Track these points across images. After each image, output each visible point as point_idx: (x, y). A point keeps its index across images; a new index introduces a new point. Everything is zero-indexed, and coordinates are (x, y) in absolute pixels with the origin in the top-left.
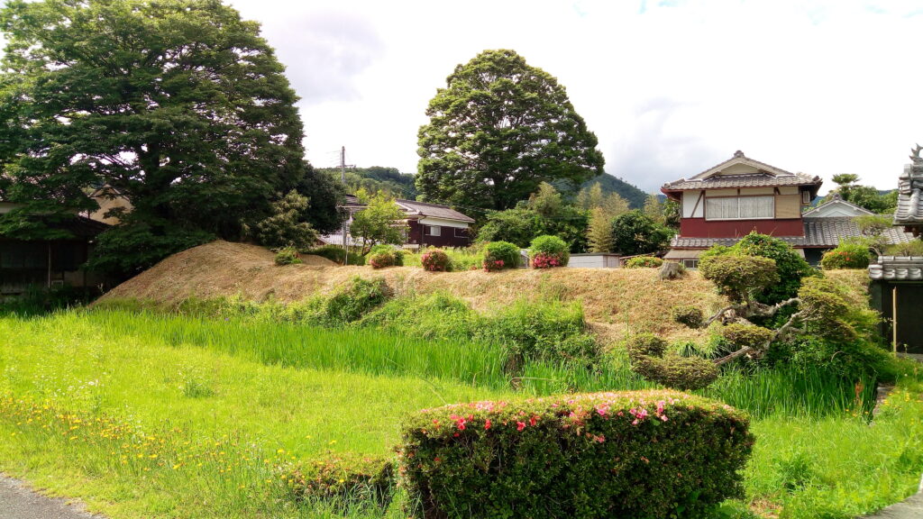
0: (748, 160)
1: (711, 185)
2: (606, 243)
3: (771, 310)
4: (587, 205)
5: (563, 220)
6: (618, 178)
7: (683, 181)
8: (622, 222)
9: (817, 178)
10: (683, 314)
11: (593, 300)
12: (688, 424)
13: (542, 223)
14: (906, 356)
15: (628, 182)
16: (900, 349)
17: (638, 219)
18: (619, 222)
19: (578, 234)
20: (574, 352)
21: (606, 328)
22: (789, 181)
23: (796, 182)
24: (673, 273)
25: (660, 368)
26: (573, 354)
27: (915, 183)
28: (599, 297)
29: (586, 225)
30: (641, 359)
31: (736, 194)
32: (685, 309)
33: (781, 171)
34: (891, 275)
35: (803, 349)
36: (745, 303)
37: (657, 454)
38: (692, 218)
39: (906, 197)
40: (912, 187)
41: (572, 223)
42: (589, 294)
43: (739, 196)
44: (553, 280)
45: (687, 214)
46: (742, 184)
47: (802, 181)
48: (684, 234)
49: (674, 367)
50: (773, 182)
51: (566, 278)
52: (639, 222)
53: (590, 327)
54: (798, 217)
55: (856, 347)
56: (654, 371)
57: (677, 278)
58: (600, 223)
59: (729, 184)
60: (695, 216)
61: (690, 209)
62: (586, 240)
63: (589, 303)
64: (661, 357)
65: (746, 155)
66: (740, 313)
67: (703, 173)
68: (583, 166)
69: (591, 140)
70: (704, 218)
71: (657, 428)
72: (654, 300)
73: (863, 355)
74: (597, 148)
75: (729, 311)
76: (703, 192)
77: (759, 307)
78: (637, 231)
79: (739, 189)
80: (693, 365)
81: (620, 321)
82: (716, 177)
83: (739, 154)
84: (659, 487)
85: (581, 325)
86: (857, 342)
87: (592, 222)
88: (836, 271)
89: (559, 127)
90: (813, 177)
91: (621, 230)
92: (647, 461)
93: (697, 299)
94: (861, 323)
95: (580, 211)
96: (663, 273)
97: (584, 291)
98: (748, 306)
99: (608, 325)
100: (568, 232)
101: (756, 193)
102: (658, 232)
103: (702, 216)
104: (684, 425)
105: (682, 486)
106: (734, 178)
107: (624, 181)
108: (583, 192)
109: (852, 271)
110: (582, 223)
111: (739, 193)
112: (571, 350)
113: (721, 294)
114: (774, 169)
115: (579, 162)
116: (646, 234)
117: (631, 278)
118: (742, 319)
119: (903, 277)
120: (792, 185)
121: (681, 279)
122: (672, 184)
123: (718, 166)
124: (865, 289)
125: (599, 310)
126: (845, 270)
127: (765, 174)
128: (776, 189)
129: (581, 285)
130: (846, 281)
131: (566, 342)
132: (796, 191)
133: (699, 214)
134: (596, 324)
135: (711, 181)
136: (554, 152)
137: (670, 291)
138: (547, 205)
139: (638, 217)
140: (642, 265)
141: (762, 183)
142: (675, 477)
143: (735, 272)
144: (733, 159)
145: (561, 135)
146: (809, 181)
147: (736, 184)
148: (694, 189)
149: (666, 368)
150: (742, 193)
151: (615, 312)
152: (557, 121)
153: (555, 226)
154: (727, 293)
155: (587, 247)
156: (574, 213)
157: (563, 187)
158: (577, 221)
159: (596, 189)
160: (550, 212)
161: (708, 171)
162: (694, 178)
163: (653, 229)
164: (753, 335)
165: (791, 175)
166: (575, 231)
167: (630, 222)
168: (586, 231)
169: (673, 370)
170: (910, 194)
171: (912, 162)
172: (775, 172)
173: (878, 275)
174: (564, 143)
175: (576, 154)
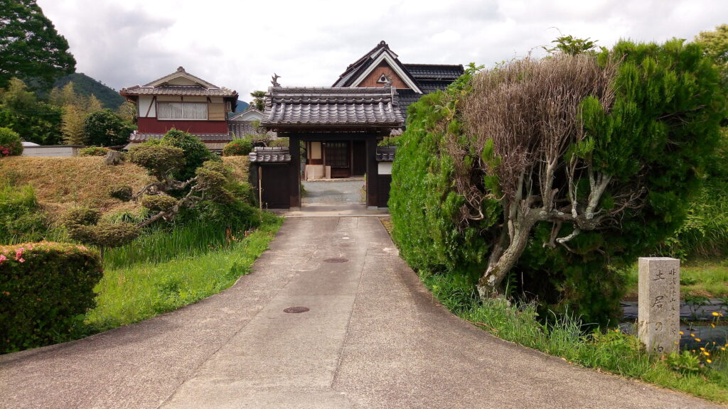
0: (188, 74)
1: (160, 92)
2: (80, 136)
3: (183, 185)
4: (60, 103)
5: (36, 115)
6: (97, 80)
7: (138, 87)
8: (94, 119)
9: (235, 92)
10: (115, 191)
11: (46, 184)
12: (45, 263)
13: (13, 117)
14: (267, 210)
15: (107, 85)
16: (264, 206)
17: (108, 117)
18: (91, 118)
19: (52, 128)
20: (25, 229)
21: (57, 207)
22: (217, 94)
23: (221, 94)
24: (116, 160)
25: (92, 233)
26: (25, 231)
27: (274, 99)
28: (52, 181)
29: (60, 121)
30: (75, 227)
31: (180, 100)
32: (117, 187)
33: (210, 85)
34: (261, 159)
35: (206, 210)
36: (164, 181)
37: (16, 287)
38: (146, 118)
39: (268, 108)
40: (273, 102)
41: (45, 118)
42: (43, 179)
43: (182, 102)
44: (6, 167)
45: (143, 114)
46: (184, 93)
47: (225, 94)
48: (141, 131)
49: (103, 231)
50: (207, 93)
51: (19, 166)
52: (109, 119)
53: (42, 207)
54: (224, 120)
55: (235, 207)
56: (85, 236)
57: (120, 164)
58: (73, 118)
59: (175, 92)
60: (149, 116)
61: (146, 110)
62: (61, 134)
63: (42, 187)
64: (96, 225)
65: (186, 71)
66: (161, 188)
67: (154, 82)
68: (56, 66)
69: (62, 44)
70: (156, 118)
71: (15, 268)
72: (100, 181)
73: (238, 211)
74: (68, 51)
75: (152, 187)
76: (155, 97)
77: (175, 183)
78: (108, 127)
79: (182, 97)
80: (119, 228)
81: (70, 200)
82: (164, 86)
83: (181, 69)
84: (21, 311)
85: (33, 205)
86: (236, 203)
87: (66, 118)
88: (232, 157)
89: (27, 27)
90: (232, 91)
91: (94, 125)
92: (8, 293)
93: (135, 179)
94: (238, 191)
95: (53, 108)
96: (108, 160)
97: (37, 177)
98: (166, 183)
99: (59, 205)
100: (42, 125)
101: (195, 101)
102: (126, 128)
103: (154, 116)
104: (41, 263)
105: (41, 307)
106: (178, 88)
107: (102, 83)
108: (54, 90)
109: (240, 157)
110: (56, 118)
111: (182, 100)
112: (23, 228)
113: (150, 175)
114: (207, 83)
115: (51, 62)
116: (116, 130)
117: (81, 164)
118: (162, 193)
119: (267, 160)
120: (218, 97)
121: (123, 164)
122: (130, 89)
123: (166, 77)
124: (247, 169)
125: (51, 192)
126: (237, 157)
127: (200, 86)
128: (209, 98)
129: (34, 171)
130: (236, 163)
131: (17, 221)
132: (222, 101)
133: (152, 114)
134: (48, 204)
135: (160, 89)
136: (23, 49)
137: (113, 175)
138: (19, 100)
139: (109, 115)
140: (93, 154)
141: (198, 93)
142: (34, 301)
143: (152, 158)
144: (177, 73)
145: (29, 34)
146: (230, 94)
147: (180, 92)
148: (147, 95)
149: (96, 233)
150: (184, 100)
151: (66, 193)
152: (25, 21)
153: (28, 120)
154: (155, 174)
155: (62, 140)
156: (48, 109)
157: (35, 83)
158: (51, 116)
159: (69, 88)
160: (22, 108)
161: (158, 80)
162: (147, 85)
163: (122, 126)
164: (163, 203)
165: (218, 89)
166: (49, 125)
167: (102, 119)
168: (60, 126)
169: (102, 233)
170: (271, 107)
171: (273, 85)
172: (206, 85)
173: (254, 159)
174: (33, 42)
175: (47, 54)
